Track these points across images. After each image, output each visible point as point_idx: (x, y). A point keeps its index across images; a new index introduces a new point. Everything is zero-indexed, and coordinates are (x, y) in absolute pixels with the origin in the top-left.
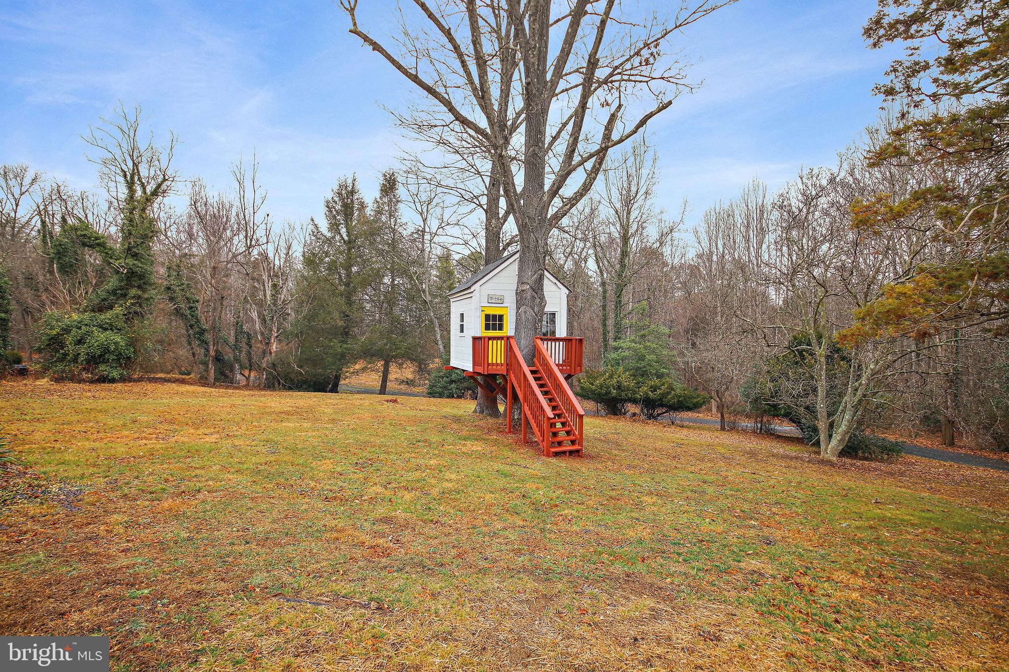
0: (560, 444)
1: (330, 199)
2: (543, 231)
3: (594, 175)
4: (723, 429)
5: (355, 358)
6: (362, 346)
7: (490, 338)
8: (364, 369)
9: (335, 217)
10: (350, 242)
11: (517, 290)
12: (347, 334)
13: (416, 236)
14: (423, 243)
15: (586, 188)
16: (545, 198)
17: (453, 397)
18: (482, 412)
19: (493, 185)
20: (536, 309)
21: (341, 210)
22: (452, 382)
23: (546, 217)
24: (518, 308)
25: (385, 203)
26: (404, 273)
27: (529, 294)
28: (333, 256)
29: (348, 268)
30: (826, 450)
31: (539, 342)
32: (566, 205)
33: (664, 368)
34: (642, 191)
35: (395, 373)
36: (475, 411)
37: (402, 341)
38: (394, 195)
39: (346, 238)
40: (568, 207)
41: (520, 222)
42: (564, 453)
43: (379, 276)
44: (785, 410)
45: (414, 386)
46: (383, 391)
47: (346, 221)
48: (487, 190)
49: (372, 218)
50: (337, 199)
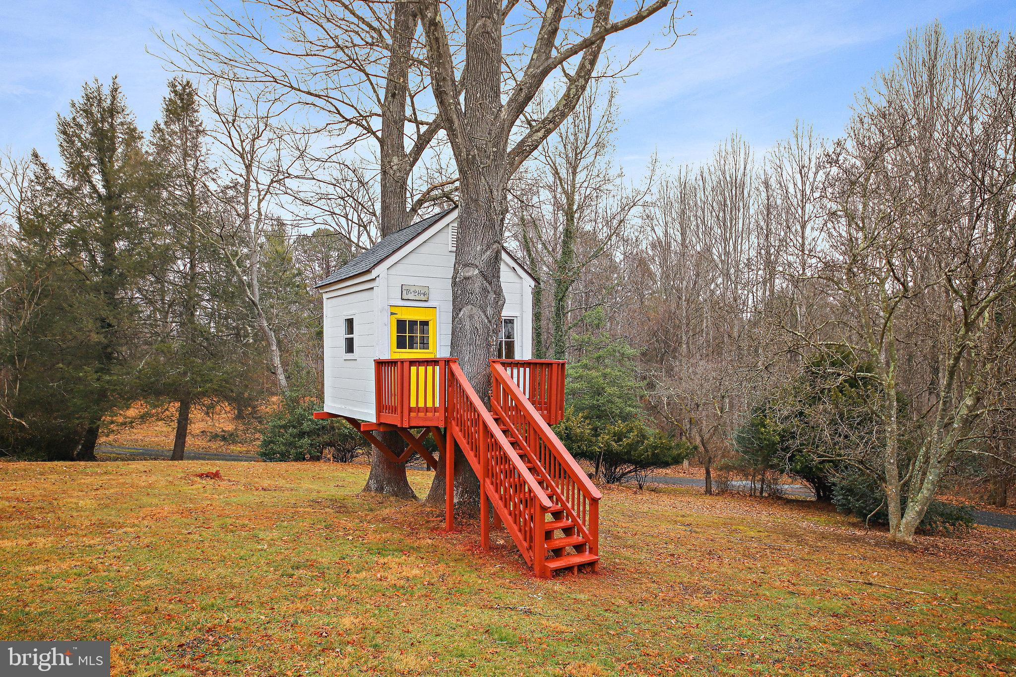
0: (558, 553)
1: (69, 119)
2: (500, 174)
3: (582, 81)
4: (708, 492)
5: (128, 399)
6: (139, 378)
7: (412, 363)
8: (144, 418)
9: (79, 153)
10: (109, 197)
11: (454, 278)
12: (109, 357)
13: (231, 193)
14: (246, 204)
15: (568, 104)
16: (504, 114)
17: (304, 459)
18: (380, 489)
19: (394, 95)
20: (490, 311)
21: (91, 142)
22: (302, 435)
23: (504, 150)
24: (457, 309)
25: (175, 133)
26: (213, 255)
27: (477, 285)
28: (79, 222)
29: (107, 243)
30: (898, 526)
31: (499, 368)
32: (537, 131)
33: (629, 406)
34: (593, 141)
35: (199, 422)
36: (367, 488)
37: (214, 369)
38: (191, 122)
39: (102, 191)
40: (540, 134)
41: (464, 154)
42: (569, 569)
43: (166, 257)
44: (802, 463)
45: (234, 442)
46: (178, 453)
47: (102, 162)
48: (382, 106)
49: (151, 158)
50: (82, 121)
